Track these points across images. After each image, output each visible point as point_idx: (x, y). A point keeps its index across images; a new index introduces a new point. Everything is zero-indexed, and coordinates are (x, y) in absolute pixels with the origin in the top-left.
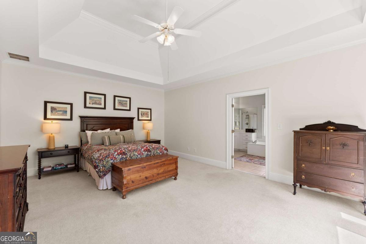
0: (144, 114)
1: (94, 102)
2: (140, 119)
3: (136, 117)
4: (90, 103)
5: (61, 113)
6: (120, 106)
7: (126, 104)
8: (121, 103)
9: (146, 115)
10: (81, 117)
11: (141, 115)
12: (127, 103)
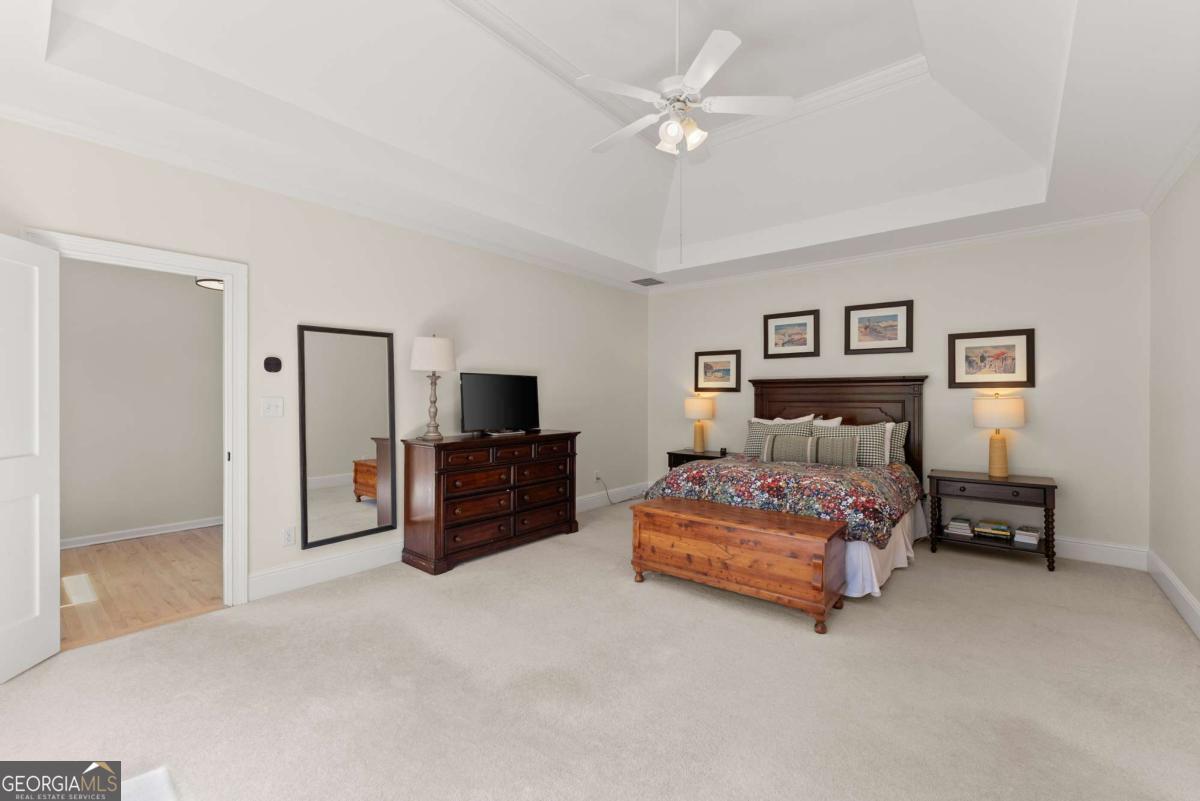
0: (983, 359)
1: (787, 339)
2: (958, 380)
3: (938, 373)
4: (776, 344)
5: (720, 374)
6: (867, 338)
7: (894, 328)
8: (869, 329)
9: (998, 363)
10: (755, 383)
11: (969, 360)
12: (895, 323)
